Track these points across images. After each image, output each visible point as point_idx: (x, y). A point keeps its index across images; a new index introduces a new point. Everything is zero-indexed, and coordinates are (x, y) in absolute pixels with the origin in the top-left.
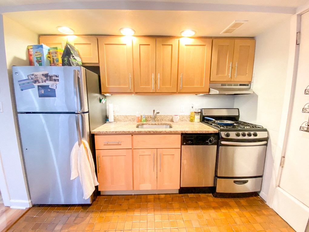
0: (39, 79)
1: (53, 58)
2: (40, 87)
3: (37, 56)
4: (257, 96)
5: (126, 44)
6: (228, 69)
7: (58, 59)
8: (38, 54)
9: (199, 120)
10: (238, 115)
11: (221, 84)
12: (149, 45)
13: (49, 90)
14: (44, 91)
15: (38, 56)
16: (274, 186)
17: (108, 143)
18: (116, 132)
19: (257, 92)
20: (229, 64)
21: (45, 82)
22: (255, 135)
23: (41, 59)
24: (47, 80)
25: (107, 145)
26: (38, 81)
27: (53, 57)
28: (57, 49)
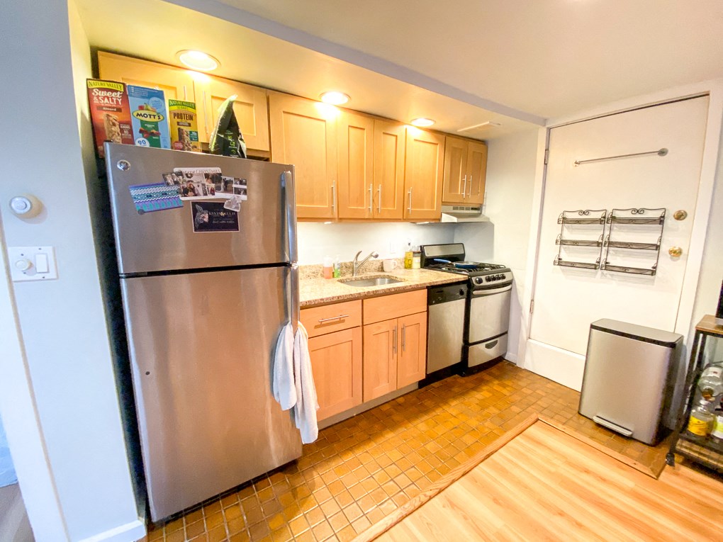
0: (195, 185)
1: (179, 129)
2: (197, 206)
3: (144, 119)
4: (493, 225)
5: (325, 121)
6: (462, 184)
7: (197, 132)
8: (147, 112)
9: (419, 266)
10: (463, 253)
11: (452, 207)
12: (364, 129)
13: (222, 214)
14: (210, 217)
15: (148, 119)
16: (525, 339)
17: (321, 322)
18: (338, 297)
19: (492, 220)
20: (463, 177)
21: (214, 194)
22: (504, 277)
23: (156, 127)
24: (218, 189)
25: (321, 325)
26: (193, 190)
27: (182, 127)
28: (195, 108)
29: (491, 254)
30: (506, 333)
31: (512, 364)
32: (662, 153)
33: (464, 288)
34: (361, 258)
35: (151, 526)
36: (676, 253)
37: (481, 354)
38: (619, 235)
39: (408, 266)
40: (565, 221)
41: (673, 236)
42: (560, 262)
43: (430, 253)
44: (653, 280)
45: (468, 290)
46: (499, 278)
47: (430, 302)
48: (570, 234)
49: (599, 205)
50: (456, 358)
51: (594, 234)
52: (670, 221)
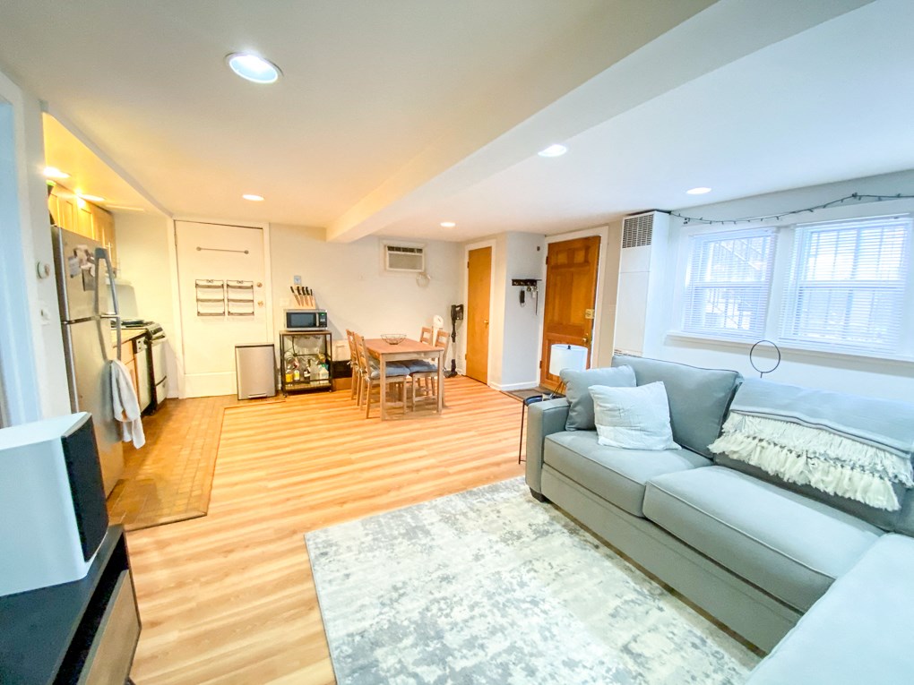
4: (132, 288)
29: (136, 315)
30: (166, 376)
32: (246, 252)
36: (260, 304)
38: (233, 295)
40: (197, 286)
41: (258, 295)
42: (198, 314)
44: (253, 319)
45: (147, 341)
47: (134, 352)
48: (203, 294)
49: (218, 277)
51: (218, 295)
52: (256, 288)
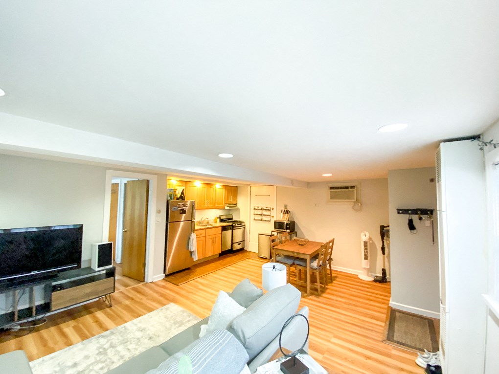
6: (231, 198)
9: (219, 221)
10: (232, 218)
11: (228, 205)
12: (206, 187)
16: (249, 242)
18: (200, 229)
19: (240, 208)
20: (231, 196)
21: (183, 207)
26: (180, 207)
29: (240, 218)
30: (244, 241)
31: (246, 251)
32: (269, 196)
33: (231, 227)
34: (203, 220)
35: (166, 276)
36: (273, 217)
37: (237, 247)
38: (265, 213)
39: (216, 222)
40: (255, 209)
41: (272, 213)
42: (255, 220)
43: (222, 218)
44: (270, 223)
45: (232, 228)
46: (240, 224)
47: (222, 231)
48: (256, 212)
49: (261, 206)
50: (229, 248)
51: (260, 212)
52: (271, 210)
